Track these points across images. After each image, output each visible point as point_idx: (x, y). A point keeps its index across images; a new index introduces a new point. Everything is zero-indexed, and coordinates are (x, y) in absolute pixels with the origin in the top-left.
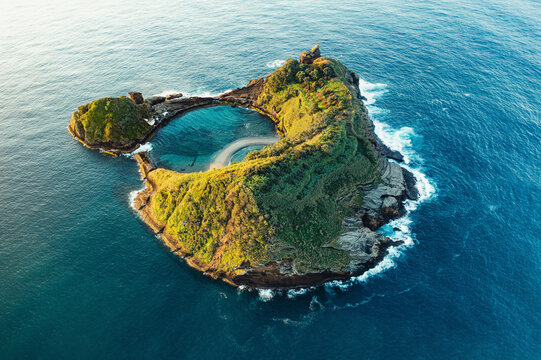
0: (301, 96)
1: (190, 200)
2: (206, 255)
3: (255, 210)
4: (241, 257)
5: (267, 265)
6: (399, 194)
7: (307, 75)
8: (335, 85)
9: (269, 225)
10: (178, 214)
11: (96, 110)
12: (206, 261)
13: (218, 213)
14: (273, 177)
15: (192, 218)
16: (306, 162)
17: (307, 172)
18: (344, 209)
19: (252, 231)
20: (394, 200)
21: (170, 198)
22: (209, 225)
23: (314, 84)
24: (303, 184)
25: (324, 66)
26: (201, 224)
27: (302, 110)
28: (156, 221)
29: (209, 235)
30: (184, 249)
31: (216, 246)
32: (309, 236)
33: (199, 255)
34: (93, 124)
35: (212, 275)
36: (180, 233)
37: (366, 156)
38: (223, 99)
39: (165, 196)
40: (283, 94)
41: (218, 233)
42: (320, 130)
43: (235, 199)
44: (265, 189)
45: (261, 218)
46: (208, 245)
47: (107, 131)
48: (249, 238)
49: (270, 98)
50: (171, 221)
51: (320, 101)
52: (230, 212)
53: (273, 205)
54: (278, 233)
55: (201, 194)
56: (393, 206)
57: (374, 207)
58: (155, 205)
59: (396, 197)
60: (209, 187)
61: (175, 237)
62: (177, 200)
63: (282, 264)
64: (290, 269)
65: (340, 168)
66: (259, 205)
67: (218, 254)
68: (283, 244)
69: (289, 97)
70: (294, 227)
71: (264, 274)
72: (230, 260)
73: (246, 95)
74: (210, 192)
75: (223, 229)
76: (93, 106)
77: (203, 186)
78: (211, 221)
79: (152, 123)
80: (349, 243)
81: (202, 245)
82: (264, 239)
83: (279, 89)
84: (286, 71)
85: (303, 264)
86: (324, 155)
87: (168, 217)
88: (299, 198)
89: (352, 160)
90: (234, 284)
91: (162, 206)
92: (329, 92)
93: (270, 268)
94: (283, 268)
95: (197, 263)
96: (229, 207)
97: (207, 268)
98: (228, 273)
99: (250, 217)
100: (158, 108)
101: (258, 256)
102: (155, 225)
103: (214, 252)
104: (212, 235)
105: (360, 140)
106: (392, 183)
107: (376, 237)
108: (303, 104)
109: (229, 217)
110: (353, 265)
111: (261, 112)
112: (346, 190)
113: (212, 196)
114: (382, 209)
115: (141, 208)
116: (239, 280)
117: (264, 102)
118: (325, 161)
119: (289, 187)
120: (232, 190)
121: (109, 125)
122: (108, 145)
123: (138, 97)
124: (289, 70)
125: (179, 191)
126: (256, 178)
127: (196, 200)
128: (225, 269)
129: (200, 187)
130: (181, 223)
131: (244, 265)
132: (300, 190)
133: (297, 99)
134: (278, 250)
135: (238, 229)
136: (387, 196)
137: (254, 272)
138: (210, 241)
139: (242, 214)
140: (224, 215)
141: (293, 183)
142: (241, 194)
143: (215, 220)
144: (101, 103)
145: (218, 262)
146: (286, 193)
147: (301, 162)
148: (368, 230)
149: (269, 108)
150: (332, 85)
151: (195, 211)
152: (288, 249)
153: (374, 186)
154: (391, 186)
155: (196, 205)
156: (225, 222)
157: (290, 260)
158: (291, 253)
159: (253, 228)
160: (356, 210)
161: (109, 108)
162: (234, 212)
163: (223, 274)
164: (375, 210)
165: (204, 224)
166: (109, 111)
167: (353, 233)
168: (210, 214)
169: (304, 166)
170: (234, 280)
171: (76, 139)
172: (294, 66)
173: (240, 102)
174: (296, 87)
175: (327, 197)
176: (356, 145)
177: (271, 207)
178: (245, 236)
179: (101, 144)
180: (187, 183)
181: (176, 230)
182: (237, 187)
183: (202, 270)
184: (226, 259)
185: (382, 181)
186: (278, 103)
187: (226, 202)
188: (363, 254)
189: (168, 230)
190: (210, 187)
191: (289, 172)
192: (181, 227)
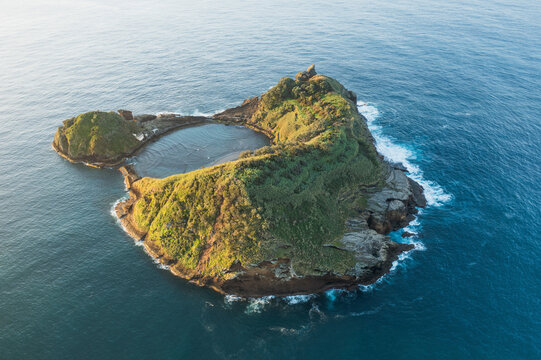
0: (297, 110)
1: (175, 199)
2: (191, 259)
3: (247, 203)
4: (230, 257)
5: (260, 265)
6: (405, 198)
7: (303, 90)
8: (333, 98)
9: (263, 219)
10: (161, 216)
11: (82, 123)
12: (191, 267)
13: (206, 210)
14: (267, 170)
15: (177, 220)
16: (303, 159)
17: (304, 169)
18: (346, 210)
19: (243, 226)
20: (401, 204)
21: (154, 202)
22: (196, 226)
23: (310, 98)
24: (300, 179)
25: (320, 81)
26: (185, 226)
27: (298, 122)
28: (137, 228)
29: (195, 237)
30: (166, 256)
31: (203, 249)
32: (308, 233)
33: (183, 261)
34: (77, 137)
35: (198, 282)
36: (163, 237)
37: (369, 157)
38: (217, 119)
39: (148, 201)
40: (279, 110)
41: (206, 234)
42: (318, 133)
43: (224, 193)
44: (259, 181)
45: (254, 211)
46: (193, 248)
47: (92, 144)
48: (240, 235)
49: (264, 115)
50: (154, 225)
51: (317, 112)
52: (219, 208)
53: (268, 197)
54: (272, 228)
55: (188, 191)
56: (400, 210)
57: (380, 209)
58: (138, 210)
59: (404, 201)
60: (196, 184)
61: (158, 243)
62: (161, 202)
63: (278, 266)
64: (287, 272)
65: (341, 166)
66: (252, 197)
67: (205, 258)
68: (278, 241)
69: (284, 112)
70: (291, 223)
71: (257, 278)
72: (219, 263)
73: (240, 114)
74: (197, 189)
75: (210, 228)
76: (79, 119)
77: (189, 183)
78: (198, 220)
79: (141, 138)
80: (353, 244)
81: (187, 248)
82: (257, 235)
83: (274, 106)
84: (281, 87)
85: (301, 264)
86: (323, 153)
87: (151, 222)
88: (296, 192)
89: (354, 160)
90: (222, 292)
91: (145, 211)
92: (326, 104)
93: (264, 270)
94: (278, 270)
95: (181, 270)
96: (218, 202)
97: (192, 275)
98: (215, 279)
99: (241, 211)
100: (148, 125)
101: (250, 254)
102: (137, 232)
103: (200, 256)
104: (198, 237)
105: (360, 143)
106: (398, 188)
107: (384, 240)
108: (299, 117)
109: (218, 213)
110: (359, 268)
111: (256, 129)
112: (349, 189)
113: (199, 193)
114: (388, 213)
115: (123, 216)
116: (229, 287)
117: (258, 120)
118: (324, 159)
119: (284, 181)
120: (221, 183)
121: (94, 138)
122: (92, 159)
123: (127, 114)
124: (285, 86)
125: (164, 193)
126: (249, 171)
127: (182, 199)
128: (213, 273)
129: (186, 185)
130: (164, 226)
131: (235, 267)
132: (297, 184)
133: (293, 114)
134: (273, 247)
135: (227, 226)
136: (393, 199)
137: (246, 276)
138: (196, 243)
139: (232, 208)
140: (211, 211)
141: (289, 178)
142: (232, 187)
143: (202, 219)
144: (87, 117)
145: (204, 267)
146: (282, 186)
147: (298, 159)
148: (375, 232)
149: (264, 125)
150: (328, 98)
151: (180, 210)
152: (284, 247)
153: (377, 188)
154: (397, 191)
155: (182, 205)
156: (212, 220)
157: (288, 261)
158: (288, 252)
159: (245, 223)
160: (360, 212)
161: (96, 121)
162: (223, 207)
163: (210, 281)
164: (380, 213)
165: (190, 224)
166: (96, 123)
167: (359, 235)
168: (196, 213)
169: (301, 163)
170: (223, 288)
171: (60, 153)
172: (290, 83)
173: (233, 120)
174: (292, 102)
175: (327, 194)
176: (357, 147)
177: (265, 200)
178: (236, 233)
179: (86, 158)
180: (172, 183)
181: (159, 235)
182: (227, 179)
183: (187, 277)
184: (214, 262)
185: (387, 185)
186: (273, 120)
187: (214, 197)
188: (370, 256)
189: (151, 236)
190: (198, 183)
191: (285, 167)
192: (164, 231)
